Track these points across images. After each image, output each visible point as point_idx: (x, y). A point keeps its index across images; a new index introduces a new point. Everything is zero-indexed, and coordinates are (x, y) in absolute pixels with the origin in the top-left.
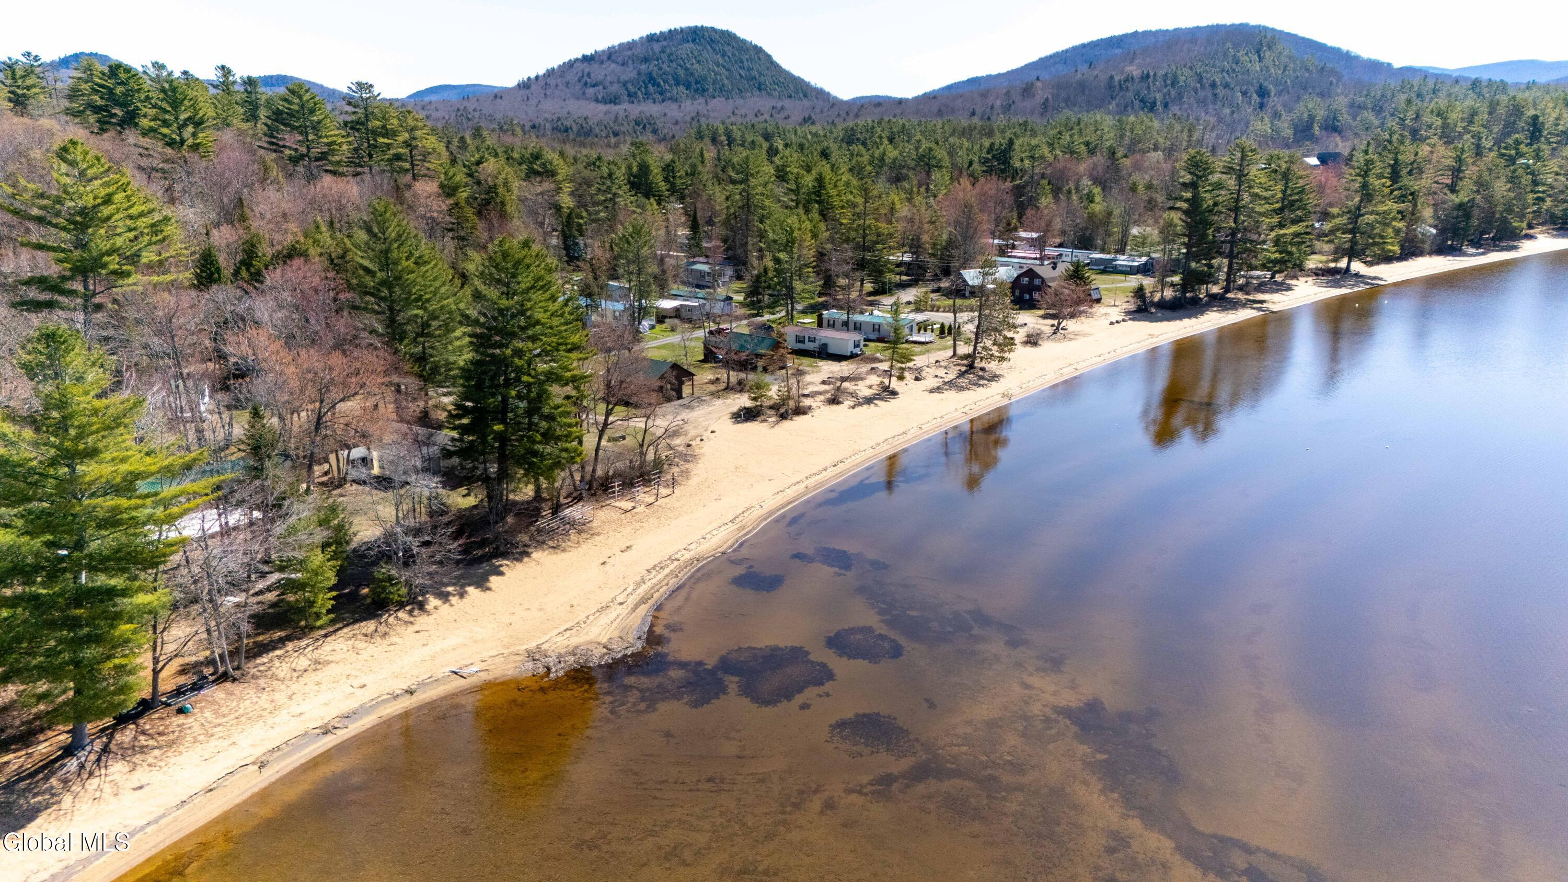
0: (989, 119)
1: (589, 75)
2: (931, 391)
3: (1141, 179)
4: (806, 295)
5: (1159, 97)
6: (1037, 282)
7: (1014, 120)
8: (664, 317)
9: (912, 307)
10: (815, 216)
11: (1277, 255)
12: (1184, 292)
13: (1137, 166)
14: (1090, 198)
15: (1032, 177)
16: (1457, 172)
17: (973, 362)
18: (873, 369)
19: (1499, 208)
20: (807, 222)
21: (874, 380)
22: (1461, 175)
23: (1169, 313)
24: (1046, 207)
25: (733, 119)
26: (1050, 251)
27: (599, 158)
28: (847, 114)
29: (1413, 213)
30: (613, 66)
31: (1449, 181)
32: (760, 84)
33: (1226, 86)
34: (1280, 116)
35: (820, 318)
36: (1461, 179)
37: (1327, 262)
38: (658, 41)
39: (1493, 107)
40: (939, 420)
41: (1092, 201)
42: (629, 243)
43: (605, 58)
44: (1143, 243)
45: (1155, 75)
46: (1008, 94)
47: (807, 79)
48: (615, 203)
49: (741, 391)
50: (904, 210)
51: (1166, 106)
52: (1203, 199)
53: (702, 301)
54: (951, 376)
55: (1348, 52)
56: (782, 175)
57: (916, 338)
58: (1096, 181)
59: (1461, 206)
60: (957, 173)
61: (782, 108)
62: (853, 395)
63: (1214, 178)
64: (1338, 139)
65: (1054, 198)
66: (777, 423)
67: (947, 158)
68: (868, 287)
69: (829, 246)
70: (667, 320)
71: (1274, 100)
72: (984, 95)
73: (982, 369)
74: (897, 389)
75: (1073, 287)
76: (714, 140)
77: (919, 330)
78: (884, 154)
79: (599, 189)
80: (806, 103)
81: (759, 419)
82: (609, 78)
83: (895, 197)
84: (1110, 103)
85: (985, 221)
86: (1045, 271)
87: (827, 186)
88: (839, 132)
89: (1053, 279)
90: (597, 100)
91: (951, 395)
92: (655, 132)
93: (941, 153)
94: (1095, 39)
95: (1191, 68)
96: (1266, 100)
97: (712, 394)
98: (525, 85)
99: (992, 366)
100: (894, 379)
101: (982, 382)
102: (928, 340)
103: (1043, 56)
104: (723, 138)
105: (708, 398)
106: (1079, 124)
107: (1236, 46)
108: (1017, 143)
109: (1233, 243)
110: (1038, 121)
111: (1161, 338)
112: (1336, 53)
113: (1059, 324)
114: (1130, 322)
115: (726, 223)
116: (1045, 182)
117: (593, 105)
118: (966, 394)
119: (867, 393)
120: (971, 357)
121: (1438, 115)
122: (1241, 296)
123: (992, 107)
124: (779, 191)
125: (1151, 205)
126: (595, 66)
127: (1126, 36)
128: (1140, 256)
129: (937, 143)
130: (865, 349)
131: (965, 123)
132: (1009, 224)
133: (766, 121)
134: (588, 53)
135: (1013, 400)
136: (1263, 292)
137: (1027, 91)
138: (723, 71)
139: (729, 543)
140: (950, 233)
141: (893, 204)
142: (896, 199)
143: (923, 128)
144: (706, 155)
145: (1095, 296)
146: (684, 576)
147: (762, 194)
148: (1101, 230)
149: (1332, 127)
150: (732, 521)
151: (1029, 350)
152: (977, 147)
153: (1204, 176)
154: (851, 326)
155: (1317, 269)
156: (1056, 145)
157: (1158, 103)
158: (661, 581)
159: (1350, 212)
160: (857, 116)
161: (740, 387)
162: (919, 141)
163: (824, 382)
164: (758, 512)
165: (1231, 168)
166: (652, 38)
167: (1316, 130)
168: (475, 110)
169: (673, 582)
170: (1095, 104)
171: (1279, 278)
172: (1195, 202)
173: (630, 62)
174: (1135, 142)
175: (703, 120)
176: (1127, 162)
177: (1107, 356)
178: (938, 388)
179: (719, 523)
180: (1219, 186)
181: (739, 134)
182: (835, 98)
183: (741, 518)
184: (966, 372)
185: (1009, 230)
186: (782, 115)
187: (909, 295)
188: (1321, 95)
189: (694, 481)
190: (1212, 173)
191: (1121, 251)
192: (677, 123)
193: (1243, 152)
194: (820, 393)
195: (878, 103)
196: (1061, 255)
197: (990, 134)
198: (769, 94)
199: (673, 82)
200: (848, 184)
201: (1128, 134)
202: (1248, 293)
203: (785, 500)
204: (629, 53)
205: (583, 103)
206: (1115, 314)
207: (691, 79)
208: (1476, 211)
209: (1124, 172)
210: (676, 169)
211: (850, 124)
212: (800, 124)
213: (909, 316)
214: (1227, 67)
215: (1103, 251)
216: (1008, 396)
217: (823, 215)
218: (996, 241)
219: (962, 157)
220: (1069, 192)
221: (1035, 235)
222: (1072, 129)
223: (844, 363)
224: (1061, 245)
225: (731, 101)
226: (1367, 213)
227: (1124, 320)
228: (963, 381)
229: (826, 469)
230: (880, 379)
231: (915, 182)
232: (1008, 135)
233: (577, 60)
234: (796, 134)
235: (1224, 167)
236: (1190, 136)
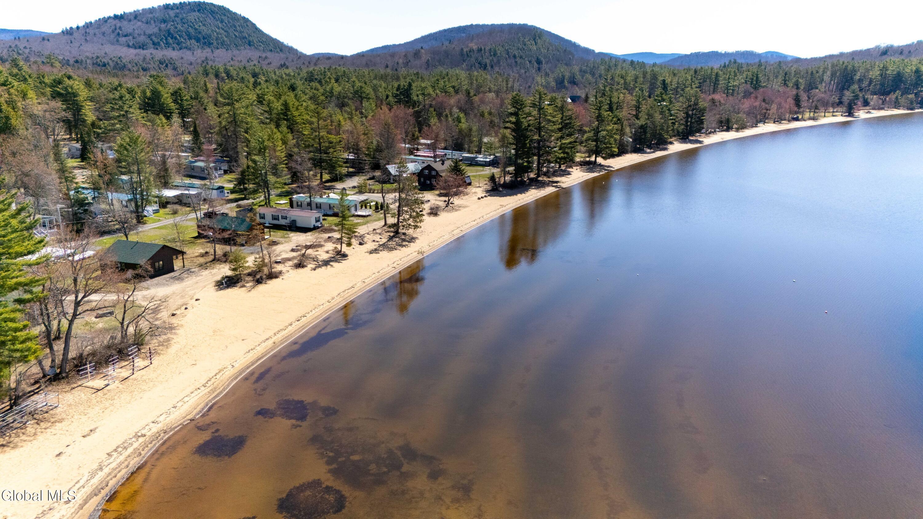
0: (396, 70)
1: (120, 28)
2: (371, 252)
3: (486, 109)
4: (278, 185)
5: (488, 62)
6: (434, 173)
7: (411, 71)
8: (168, 203)
9: (357, 190)
10: (284, 129)
11: (562, 155)
12: (516, 178)
13: (482, 101)
14: (459, 120)
15: (424, 106)
16: (638, 108)
17: (398, 230)
18: (329, 237)
19: (658, 128)
20: (278, 134)
21: (330, 246)
22: (640, 110)
23: (510, 191)
24: (435, 125)
25: (232, 63)
26: (440, 152)
27: (120, 85)
28: (309, 63)
29: (622, 130)
30: (139, 23)
31: (634, 113)
32: (250, 42)
33: (521, 57)
34: (549, 75)
35: (291, 200)
36: (640, 112)
37: (585, 157)
38: (172, 9)
39: (645, 74)
40: (377, 274)
41: (460, 122)
42: (127, 150)
43: (132, 18)
44: (491, 148)
45: (485, 49)
46: (405, 56)
47: (281, 40)
48: (128, 118)
49: (225, 262)
50: (347, 126)
51: (492, 67)
52: (522, 123)
53: (200, 191)
54: (384, 240)
55: (574, 42)
56: (260, 100)
57: (359, 213)
58: (461, 109)
59: (642, 127)
60: (379, 103)
61: (266, 58)
62: (315, 259)
63: (527, 110)
64: (577, 88)
65: (438, 119)
66: (253, 287)
67: (372, 92)
68: (326, 177)
69: (296, 150)
70: (169, 206)
71: (544, 66)
72: (393, 55)
73: (404, 234)
74: (347, 252)
75: (455, 176)
76: (217, 76)
77: (362, 207)
78: (332, 89)
79: (113, 108)
80: (282, 55)
81: (239, 284)
82: (136, 32)
83: (339, 117)
84: (463, 64)
85: (399, 134)
86: (438, 166)
87: (291, 109)
88: (304, 74)
89: (443, 171)
90: (129, 46)
91: (384, 254)
92: (175, 69)
93: (368, 90)
94: (451, 27)
95: (502, 46)
96: (541, 66)
97: (201, 265)
98: (68, 32)
99: (411, 232)
100: (344, 246)
101: (404, 243)
102: (367, 214)
103: (423, 35)
104: (224, 75)
105: (196, 269)
106: (447, 75)
107: (524, 36)
108: (414, 85)
109: (539, 148)
110: (425, 72)
111: (507, 207)
112: (569, 42)
113: (449, 200)
114: (489, 197)
115: (219, 133)
116: (432, 109)
117: (125, 49)
118: (395, 252)
119: (325, 256)
120: (396, 225)
121: (621, 78)
122: (545, 179)
123: (398, 63)
124: (258, 110)
125: (492, 124)
126: (125, 23)
127: (467, 27)
128: (490, 155)
129: (366, 83)
130: (324, 222)
131: (382, 71)
132: (413, 135)
133: (255, 65)
134: (119, 13)
135: (425, 255)
136: (556, 176)
137: (417, 54)
138: (223, 32)
139: (198, 409)
140: (378, 141)
141: (340, 121)
142: (341, 119)
143: (357, 74)
144: (209, 85)
145: (468, 181)
146: (146, 453)
147: (245, 114)
148: (467, 139)
149: (573, 82)
150: (204, 386)
151: (432, 219)
152: (390, 87)
153: (521, 108)
154: (314, 206)
155: (581, 161)
156: (436, 87)
157: (488, 65)
158: (121, 463)
159: (594, 130)
160: (315, 64)
161: (225, 258)
162: (354, 82)
163: (293, 250)
164: (229, 372)
165: (535, 104)
166: (167, 7)
167: (566, 82)
168: (25, 48)
169: (135, 462)
170: (455, 64)
171: (563, 167)
172: (518, 123)
173: (152, 22)
174: (479, 87)
175: (210, 63)
176: (476, 99)
177: (478, 221)
178: (376, 250)
179: (192, 388)
180: (529, 114)
181: (235, 73)
182: (301, 53)
183: (213, 380)
184: (393, 236)
185: (414, 139)
186: (266, 62)
187: (355, 181)
188: (566, 64)
189: (173, 349)
190: (525, 107)
191: (479, 152)
192: (191, 64)
193: (540, 95)
194: (289, 259)
195: (329, 57)
196: (446, 154)
197: (398, 79)
198: (256, 48)
199: (186, 37)
200: (306, 108)
201: (475, 82)
202: (549, 177)
203: (256, 357)
204: (151, 15)
205: (118, 47)
206: (480, 192)
207: (200, 36)
208: (648, 129)
209: (476, 105)
210: (183, 95)
211: (311, 69)
212: (279, 68)
213: (354, 198)
214: (521, 47)
215: (469, 152)
216: (422, 253)
217: (291, 129)
218: (407, 146)
219: (382, 93)
220: (447, 116)
221: (429, 142)
222: (444, 78)
223: (309, 234)
224: (445, 148)
225: (230, 51)
226: (602, 130)
227: (485, 196)
228: (392, 244)
229: (291, 325)
230: (335, 245)
231: (353, 108)
232: (408, 80)
233: (109, 18)
234: (275, 73)
235: (531, 103)
236: (507, 84)
